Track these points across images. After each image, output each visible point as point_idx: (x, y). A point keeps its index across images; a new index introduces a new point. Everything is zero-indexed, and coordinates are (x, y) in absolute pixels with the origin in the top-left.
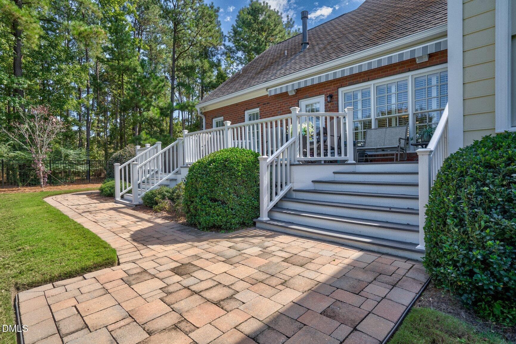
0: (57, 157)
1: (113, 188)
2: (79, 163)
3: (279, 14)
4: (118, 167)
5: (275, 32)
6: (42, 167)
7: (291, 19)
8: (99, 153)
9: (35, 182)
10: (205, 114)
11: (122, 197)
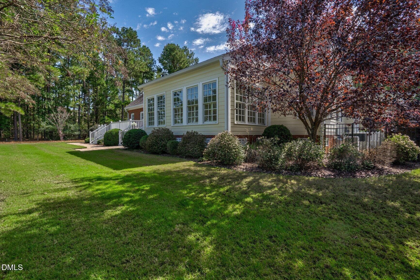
0: (66, 128)
1: (89, 140)
2: (75, 131)
3: (187, 48)
4: (91, 133)
5: (181, 61)
6: (61, 133)
7: (193, 52)
8: (84, 125)
9: (58, 139)
10: (129, 111)
11: (92, 142)
